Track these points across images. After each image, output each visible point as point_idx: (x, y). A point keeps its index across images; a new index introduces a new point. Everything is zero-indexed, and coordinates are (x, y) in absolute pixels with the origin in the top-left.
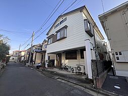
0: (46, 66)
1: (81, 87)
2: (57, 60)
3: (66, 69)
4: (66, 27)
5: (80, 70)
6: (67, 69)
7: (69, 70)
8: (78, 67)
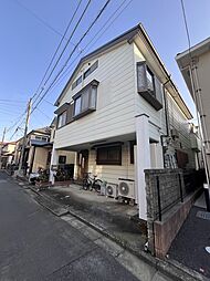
0: (52, 179)
1: (114, 244)
2: (80, 166)
3: (96, 186)
4: (95, 84)
5: (126, 191)
6: (99, 187)
7: (103, 190)
8: (122, 184)
